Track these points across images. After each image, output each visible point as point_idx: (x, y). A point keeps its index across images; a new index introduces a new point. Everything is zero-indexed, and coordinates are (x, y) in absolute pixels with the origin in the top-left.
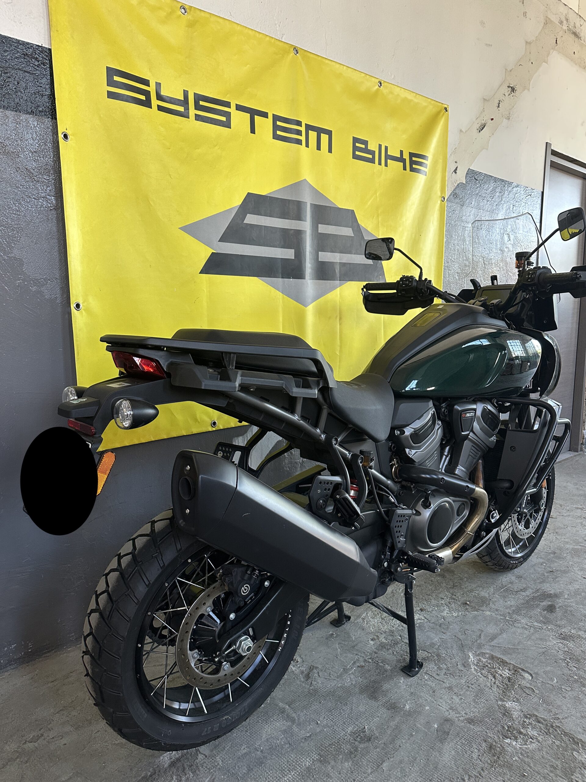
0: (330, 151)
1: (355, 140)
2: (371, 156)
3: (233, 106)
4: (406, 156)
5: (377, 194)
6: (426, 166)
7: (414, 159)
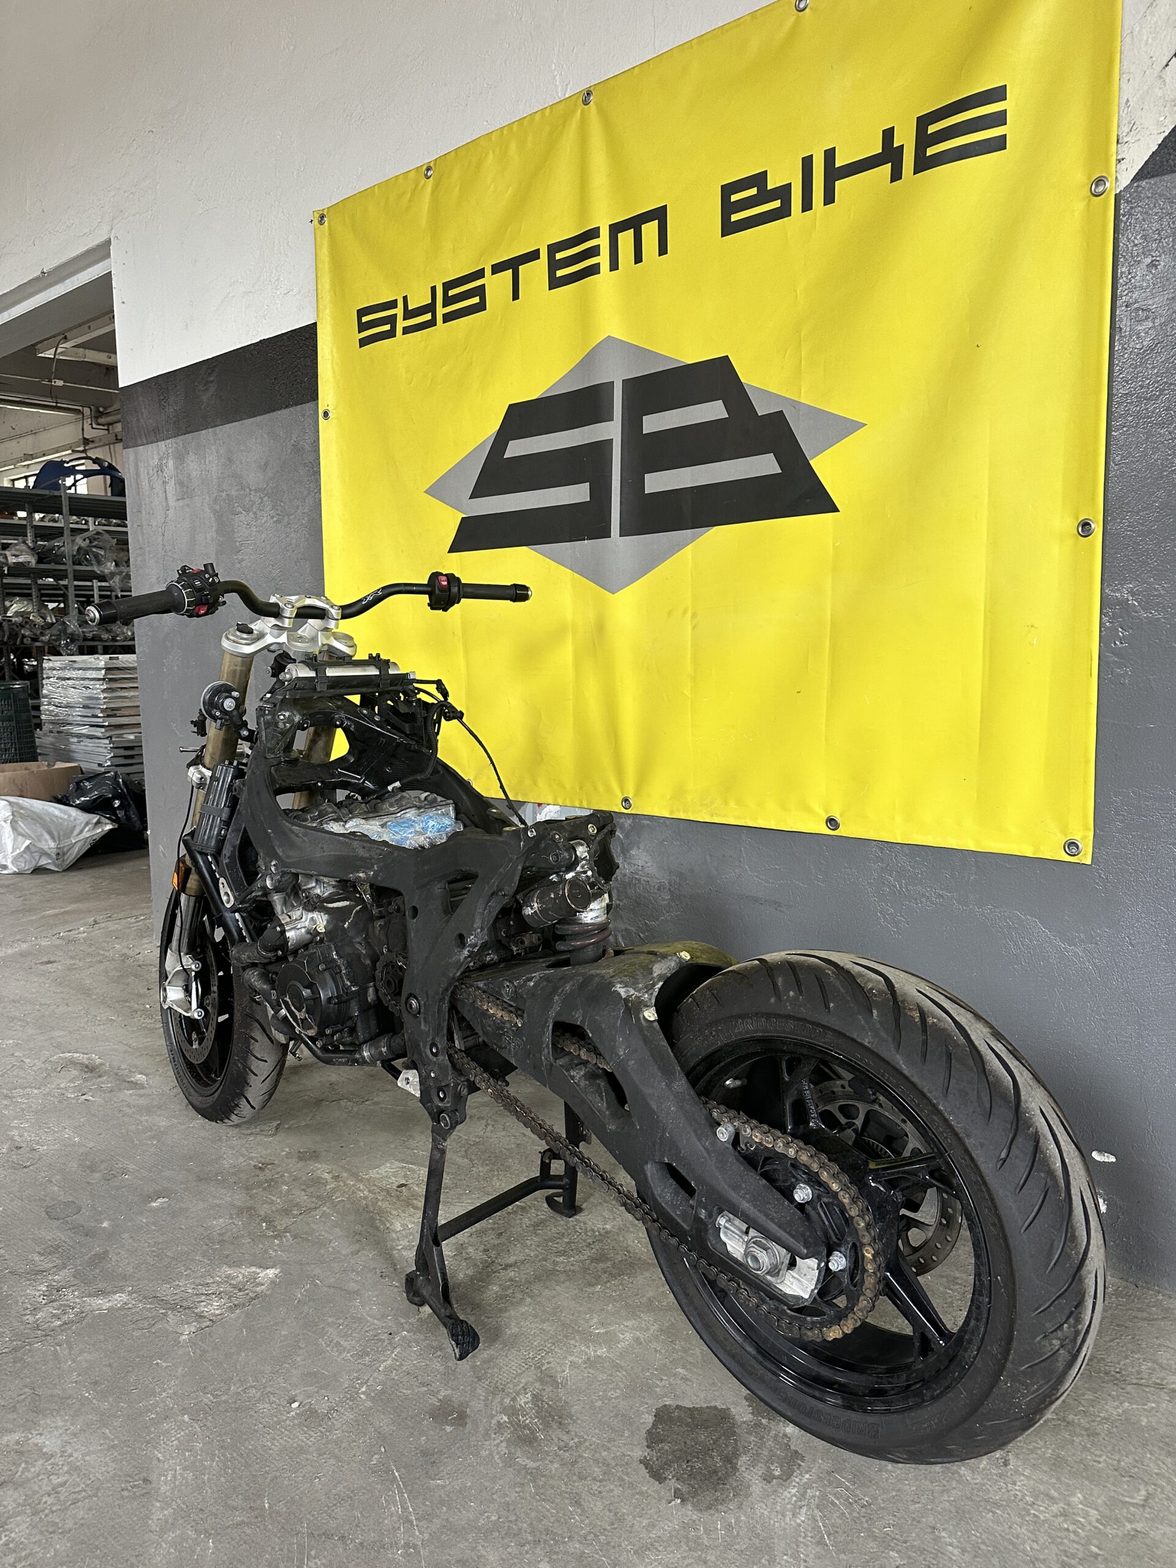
0: (663, 250)
1: (728, 190)
3: (488, 272)
4: (905, 139)
5: (799, 290)
6: (1000, 119)
7: (932, 129)
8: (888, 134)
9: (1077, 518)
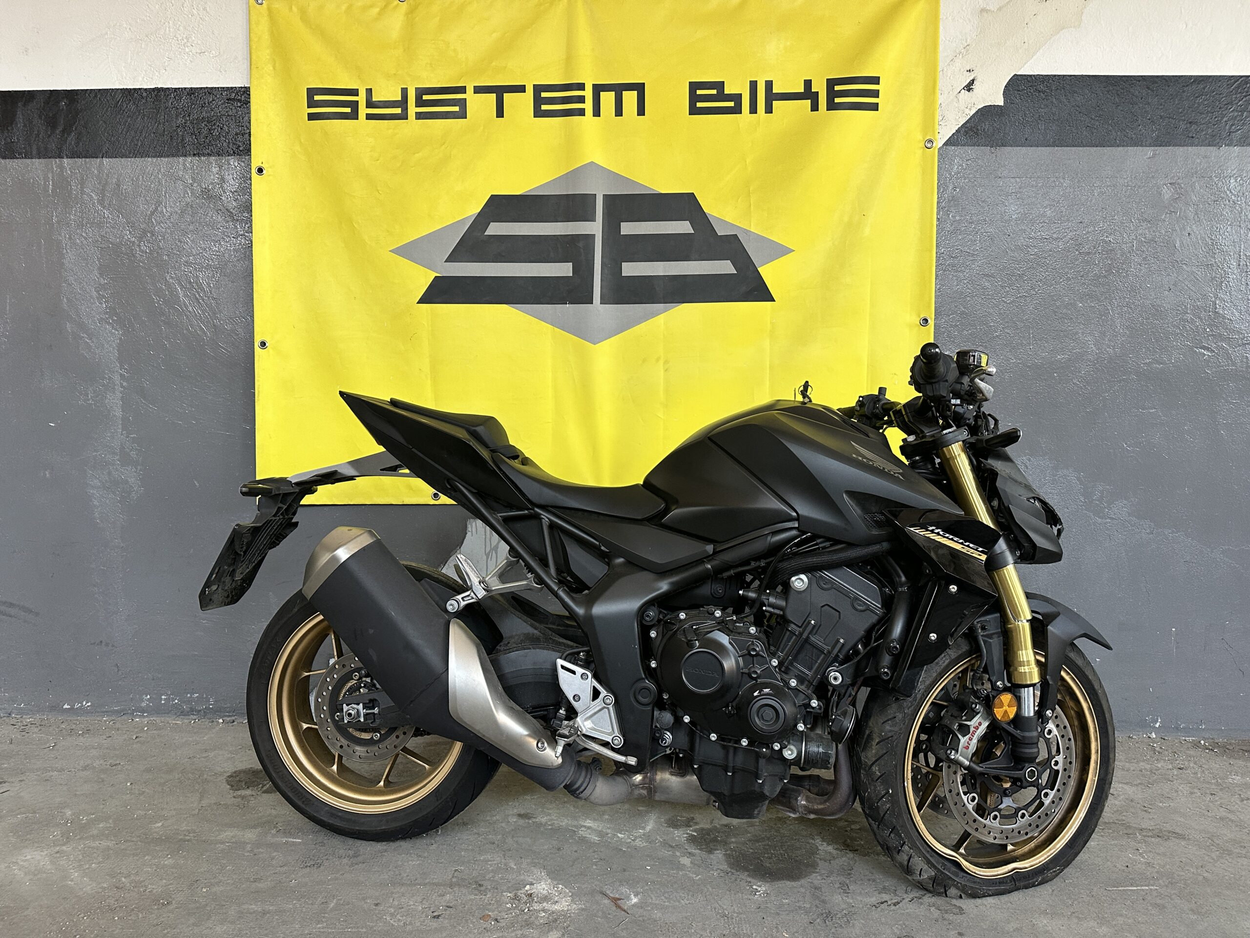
0: (641, 111)
1: (694, 86)
2: (732, 104)
3: (470, 90)
4: (819, 87)
5: (748, 161)
6: (876, 94)
7: (837, 88)
8: (808, 84)
9: (919, 317)
